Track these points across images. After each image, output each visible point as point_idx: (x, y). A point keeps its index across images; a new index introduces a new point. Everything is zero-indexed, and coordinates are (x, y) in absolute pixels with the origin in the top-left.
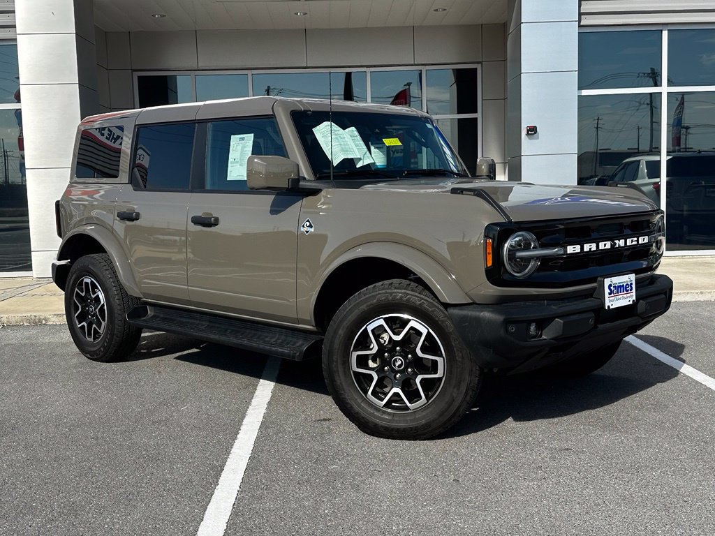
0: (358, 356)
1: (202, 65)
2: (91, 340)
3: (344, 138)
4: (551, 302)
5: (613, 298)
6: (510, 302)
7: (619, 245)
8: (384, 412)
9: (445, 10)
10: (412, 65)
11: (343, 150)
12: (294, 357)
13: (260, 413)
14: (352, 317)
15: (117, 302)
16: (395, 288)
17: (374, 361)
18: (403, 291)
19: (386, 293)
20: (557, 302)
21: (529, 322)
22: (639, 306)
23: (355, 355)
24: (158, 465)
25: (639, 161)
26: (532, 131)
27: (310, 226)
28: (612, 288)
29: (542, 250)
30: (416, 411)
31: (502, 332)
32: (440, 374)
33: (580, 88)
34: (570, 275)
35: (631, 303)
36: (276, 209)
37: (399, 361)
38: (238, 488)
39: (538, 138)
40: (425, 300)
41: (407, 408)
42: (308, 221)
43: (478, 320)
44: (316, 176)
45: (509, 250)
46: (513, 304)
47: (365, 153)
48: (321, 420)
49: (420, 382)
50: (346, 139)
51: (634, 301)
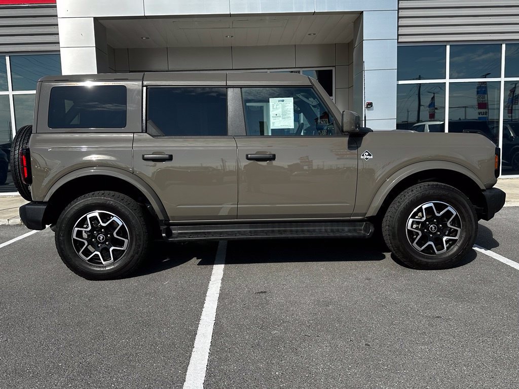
1: (170, 68)
9: (315, 34)
10: (294, 68)
13: (217, 286)
24: (150, 330)
25: (424, 125)
26: (370, 105)
27: (369, 155)
33: (398, 80)
38: (209, 351)
39: (373, 110)
42: (367, 152)
48: (260, 293)
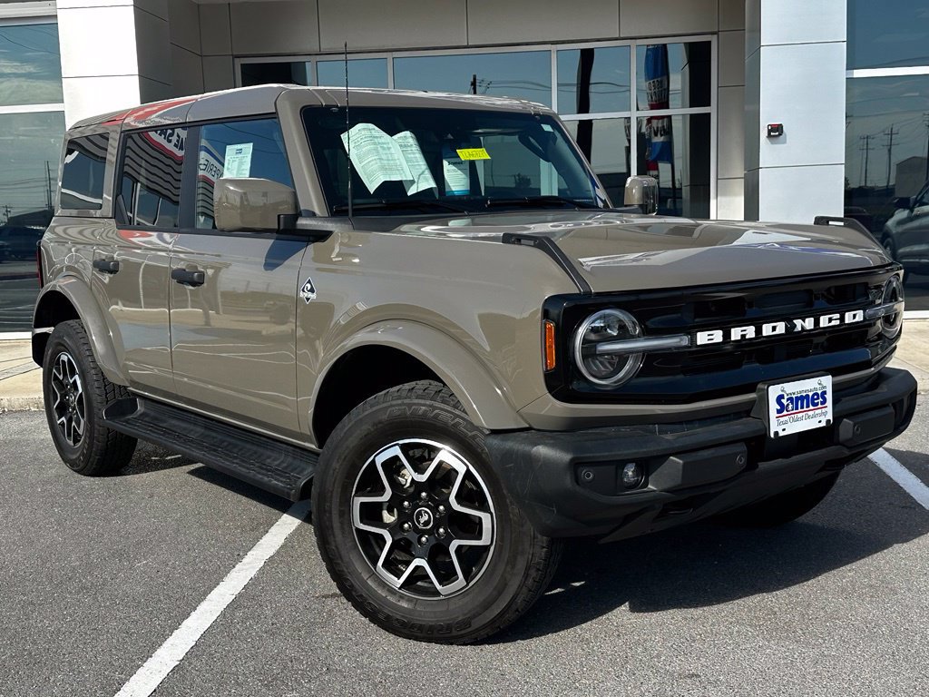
0: (362, 504)
1: (325, 46)
2: (71, 443)
3: (389, 148)
4: (665, 427)
5: (786, 418)
6: (591, 428)
7: (802, 327)
8: (402, 597)
10: (616, 39)
11: (383, 168)
12: (289, 494)
13: (245, 577)
14: (353, 441)
15: (97, 391)
16: (418, 397)
17: (390, 512)
18: (428, 402)
19: (403, 404)
20: (677, 426)
21: (622, 464)
22: (842, 428)
23: (358, 501)
26: (776, 131)
27: (312, 291)
28: (784, 401)
29: (646, 340)
30: (450, 598)
31: (568, 481)
32: (485, 540)
34: (702, 381)
35: (823, 424)
36: (274, 260)
37: (426, 516)
39: (785, 142)
40: (462, 418)
41: (437, 593)
42: (309, 282)
43: (529, 460)
44: (331, 209)
45: (585, 341)
46: (598, 431)
47: (423, 173)
48: (328, 596)
49: (456, 551)
50: (393, 150)
51: (828, 421)
